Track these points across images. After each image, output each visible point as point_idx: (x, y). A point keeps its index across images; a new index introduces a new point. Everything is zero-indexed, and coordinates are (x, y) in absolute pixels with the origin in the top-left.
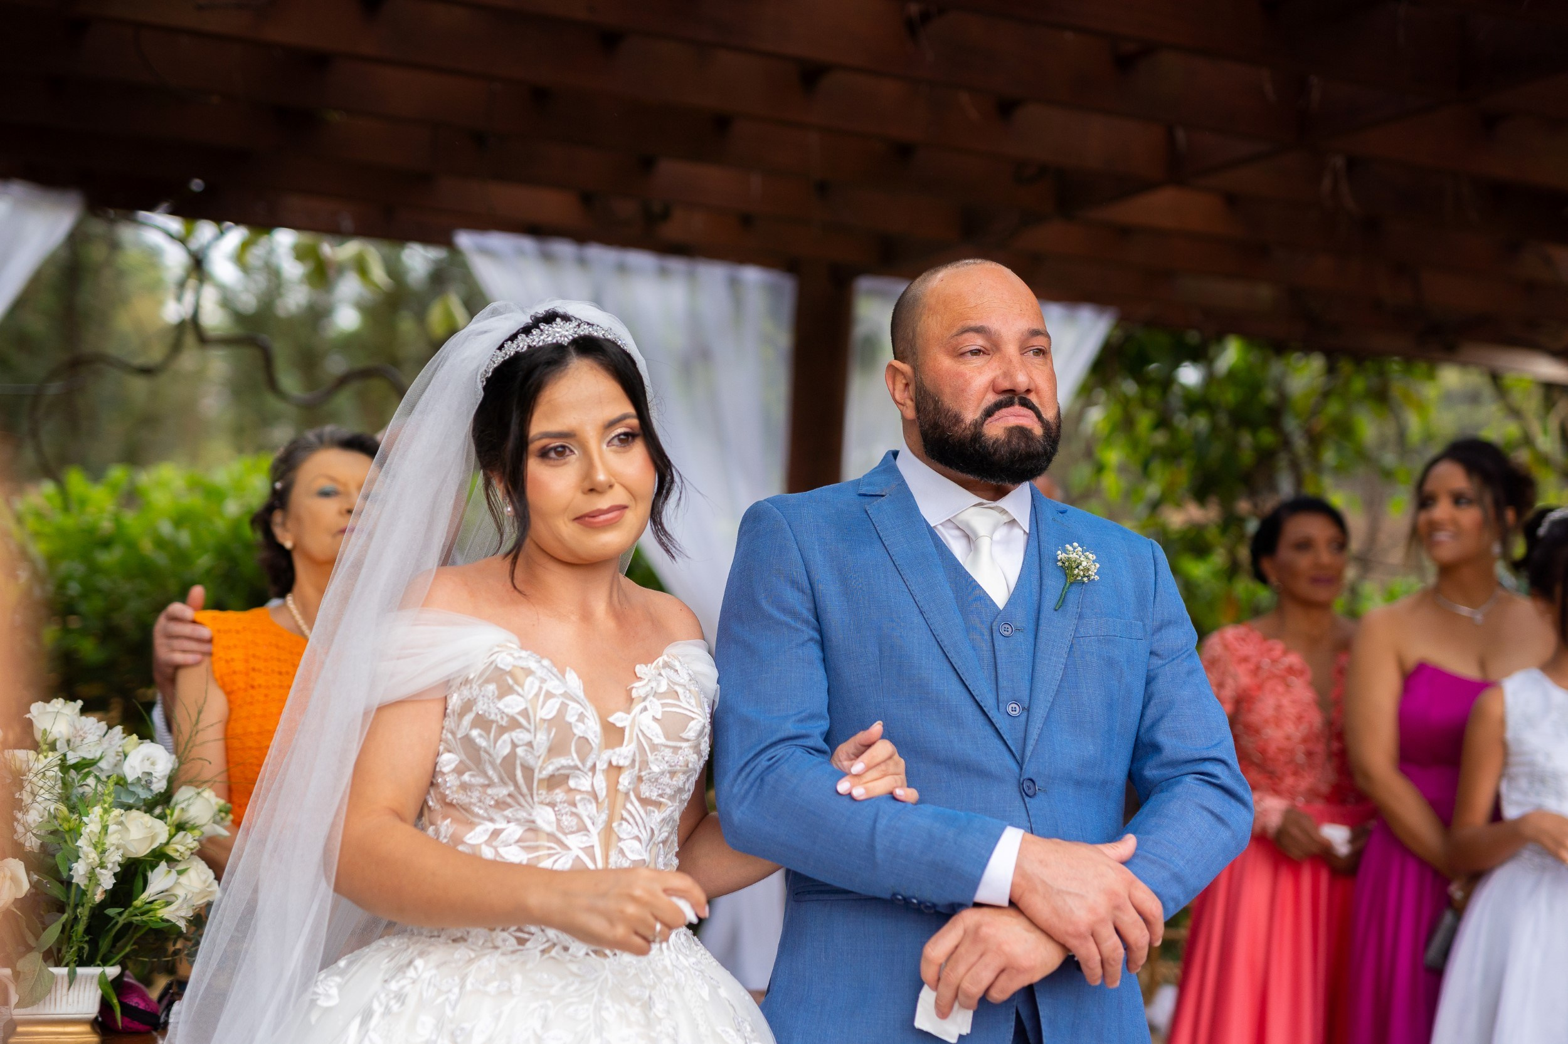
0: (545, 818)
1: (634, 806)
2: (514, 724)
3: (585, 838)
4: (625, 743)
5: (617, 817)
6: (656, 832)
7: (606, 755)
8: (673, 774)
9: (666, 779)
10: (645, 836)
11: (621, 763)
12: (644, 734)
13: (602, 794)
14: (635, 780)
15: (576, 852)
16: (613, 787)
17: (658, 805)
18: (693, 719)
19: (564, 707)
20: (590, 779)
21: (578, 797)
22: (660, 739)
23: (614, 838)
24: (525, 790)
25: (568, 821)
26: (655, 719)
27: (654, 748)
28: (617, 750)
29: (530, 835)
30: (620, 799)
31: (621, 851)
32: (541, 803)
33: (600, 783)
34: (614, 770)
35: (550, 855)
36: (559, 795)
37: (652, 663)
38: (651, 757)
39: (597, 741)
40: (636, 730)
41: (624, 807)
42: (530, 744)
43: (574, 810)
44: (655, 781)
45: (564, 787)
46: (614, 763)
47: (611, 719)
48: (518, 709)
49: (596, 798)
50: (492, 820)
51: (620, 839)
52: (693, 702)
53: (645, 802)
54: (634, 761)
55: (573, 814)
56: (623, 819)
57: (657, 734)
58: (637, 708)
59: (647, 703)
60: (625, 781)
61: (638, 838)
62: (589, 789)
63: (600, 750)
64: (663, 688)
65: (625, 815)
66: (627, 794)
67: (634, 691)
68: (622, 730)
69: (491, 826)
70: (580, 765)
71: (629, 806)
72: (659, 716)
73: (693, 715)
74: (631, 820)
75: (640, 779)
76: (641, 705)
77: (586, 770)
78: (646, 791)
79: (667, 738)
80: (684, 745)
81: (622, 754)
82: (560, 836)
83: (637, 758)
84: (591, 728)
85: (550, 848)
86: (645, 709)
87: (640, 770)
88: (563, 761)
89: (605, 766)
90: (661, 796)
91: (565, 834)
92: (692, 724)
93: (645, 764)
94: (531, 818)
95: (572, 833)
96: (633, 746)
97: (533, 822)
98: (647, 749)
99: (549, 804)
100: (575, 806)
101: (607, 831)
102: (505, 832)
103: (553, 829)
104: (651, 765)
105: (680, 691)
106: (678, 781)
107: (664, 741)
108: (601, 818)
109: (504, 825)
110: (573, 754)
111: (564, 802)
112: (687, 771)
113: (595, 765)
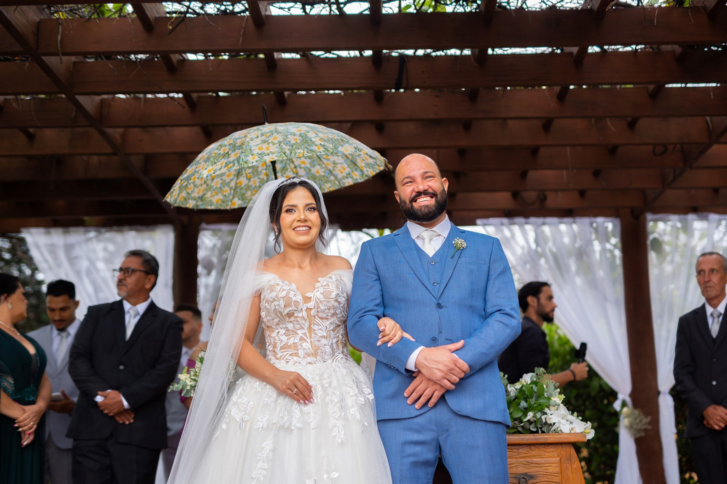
0: (290, 326)
1: (318, 320)
2: (274, 300)
3: (303, 331)
4: (312, 301)
5: (312, 323)
6: (328, 327)
7: (305, 305)
8: (329, 309)
9: (327, 311)
10: (324, 328)
11: (311, 307)
12: (318, 298)
13: (306, 317)
14: (316, 312)
15: (301, 335)
16: (309, 316)
17: (327, 319)
19: (288, 293)
20: (301, 313)
21: (298, 319)
22: (322, 299)
23: (312, 330)
24: (282, 319)
25: (298, 326)
26: (321, 293)
27: (321, 302)
28: (309, 304)
29: (287, 332)
30: (312, 318)
31: (316, 334)
32: (288, 322)
33: (304, 314)
34: (308, 309)
35: (293, 337)
36: (292, 319)
37: (325, 277)
38: (320, 305)
39: (302, 302)
40: (315, 297)
41: (314, 320)
42: (279, 305)
43: (298, 323)
44: (323, 311)
45: (294, 317)
46: (308, 308)
47: (306, 295)
48: (274, 296)
49: (304, 319)
50: (277, 329)
51: (315, 330)
52: (334, 286)
53: (321, 318)
54: (315, 306)
55: (298, 324)
56: (314, 324)
57: (321, 297)
59: (319, 289)
60: (312, 312)
61: (321, 329)
62: (302, 316)
63: (303, 304)
64: (325, 283)
65: (315, 323)
66: (314, 316)
67: (316, 286)
68: (311, 298)
69: (277, 331)
70: (296, 309)
71: (316, 320)
72: (322, 292)
73: (333, 291)
74: (317, 324)
75: (318, 311)
76: (317, 290)
77: (299, 310)
78: (320, 314)
80: (331, 300)
81: (311, 305)
82: (295, 330)
83: (316, 305)
84: (299, 298)
85: (293, 335)
86: (318, 291)
87: (317, 309)
88: (290, 309)
89: (306, 309)
90: (327, 316)
91: (297, 330)
92: (333, 293)
93: (318, 307)
94: (287, 326)
95: (299, 329)
96: (314, 302)
97: (287, 328)
98: (319, 302)
99: (290, 322)
100: (298, 321)
101: (310, 328)
102: (281, 332)
103: (293, 329)
104: (321, 307)
105: (330, 284)
106: (332, 311)
107: (324, 299)
108: (307, 324)
109: (280, 330)
110: (294, 306)
111: (295, 321)
112: (334, 308)
113: (302, 309)
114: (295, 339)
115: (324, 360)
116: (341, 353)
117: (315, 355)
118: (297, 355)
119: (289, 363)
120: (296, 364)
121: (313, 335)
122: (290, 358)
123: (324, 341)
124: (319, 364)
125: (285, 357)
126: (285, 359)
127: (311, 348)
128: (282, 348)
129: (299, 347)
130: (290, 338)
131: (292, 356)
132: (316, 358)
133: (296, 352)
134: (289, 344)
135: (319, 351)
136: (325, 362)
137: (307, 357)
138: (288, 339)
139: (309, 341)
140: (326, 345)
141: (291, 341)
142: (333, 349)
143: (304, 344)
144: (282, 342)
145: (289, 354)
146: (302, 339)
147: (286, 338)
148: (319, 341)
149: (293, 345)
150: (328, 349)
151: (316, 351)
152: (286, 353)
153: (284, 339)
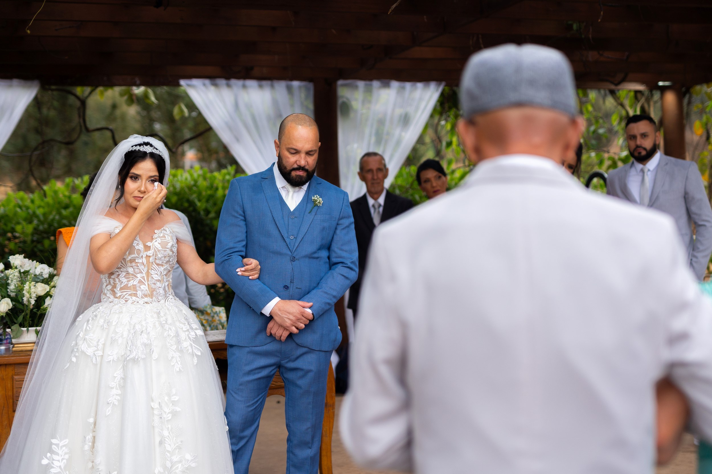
0: (131, 270)
1: (155, 266)
3: (141, 275)
4: (151, 250)
5: (150, 269)
6: (162, 272)
7: (145, 253)
8: (165, 257)
9: (163, 259)
10: (159, 273)
11: (150, 255)
12: (156, 247)
13: (145, 263)
14: (154, 259)
15: (140, 278)
16: (148, 262)
17: (162, 265)
18: (169, 243)
20: (141, 260)
21: (138, 264)
22: (160, 249)
23: (150, 274)
24: (125, 264)
25: (136, 270)
26: (159, 243)
27: (159, 251)
28: (149, 252)
29: (127, 275)
30: (151, 264)
31: (152, 277)
32: (129, 266)
33: (144, 260)
34: (148, 257)
35: (133, 279)
36: (134, 264)
37: (160, 229)
38: (158, 253)
39: (143, 250)
40: (154, 246)
41: (152, 266)
43: (138, 268)
44: (160, 259)
45: (135, 262)
46: (148, 255)
47: (146, 244)
49: (144, 264)
50: (118, 272)
51: (152, 274)
52: (169, 238)
53: (158, 265)
54: (153, 254)
56: (152, 269)
57: (159, 247)
58: (154, 241)
59: (157, 239)
60: (151, 259)
61: (157, 274)
62: (141, 262)
64: (162, 235)
65: (152, 268)
66: (152, 263)
67: (154, 237)
68: (150, 247)
70: (138, 256)
71: (153, 266)
72: (160, 242)
73: (169, 242)
74: (154, 269)
75: (156, 259)
76: (155, 240)
77: (140, 257)
78: (157, 262)
79: (162, 248)
80: (167, 249)
81: (150, 253)
82: (135, 274)
83: (154, 254)
84: (141, 247)
85: (132, 278)
86: (156, 241)
87: (155, 256)
88: (133, 256)
89: (145, 256)
90: (162, 263)
91: (136, 274)
93: (156, 255)
94: (127, 270)
95: (138, 273)
96: (153, 250)
97: (128, 271)
98: (157, 251)
99: (131, 267)
100: (138, 266)
101: (148, 273)
102: (121, 275)
103: (133, 273)
104: (158, 255)
105: (166, 236)
106: (167, 259)
107: (161, 249)
108: (146, 270)
109: (121, 273)
110: (136, 254)
111: (135, 266)
112: (170, 256)
113: (142, 256)
114: (134, 282)
115: (158, 300)
116: (171, 294)
117: (151, 296)
118: (136, 295)
119: (128, 302)
120: (135, 303)
121: (150, 279)
122: (129, 297)
123: (159, 284)
124: (154, 303)
125: (124, 296)
126: (125, 298)
127: (148, 290)
128: (121, 289)
129: (138, 288)
130: (129, 281)
131: (131, 296)
132: (152, 298)
133: (135, 292)
134: (129, 286)
135: (155, 293)
136: (159, 302)
137: (144, 297)
138: (128, 281)
139: (146, 284)
140: (160, 287)
141: (131, 284)
142: (165, 291)
143: (142, 287)
144: (122, 284)
145: (128, 294)
146: (140, 282)
147: (126, 280)
148: (155, 284)
149: (132, 287)
150: (161, 291)
151: (152, 292)
152: (125, 293)
153: (124, 281)
